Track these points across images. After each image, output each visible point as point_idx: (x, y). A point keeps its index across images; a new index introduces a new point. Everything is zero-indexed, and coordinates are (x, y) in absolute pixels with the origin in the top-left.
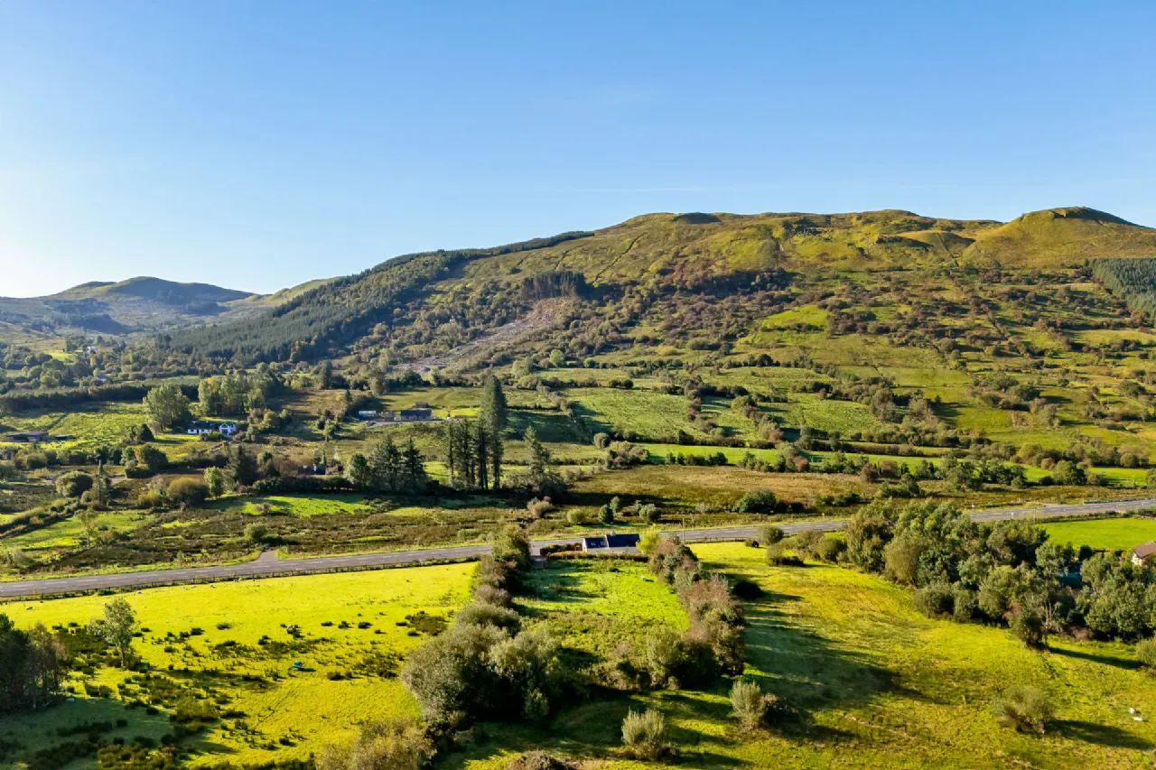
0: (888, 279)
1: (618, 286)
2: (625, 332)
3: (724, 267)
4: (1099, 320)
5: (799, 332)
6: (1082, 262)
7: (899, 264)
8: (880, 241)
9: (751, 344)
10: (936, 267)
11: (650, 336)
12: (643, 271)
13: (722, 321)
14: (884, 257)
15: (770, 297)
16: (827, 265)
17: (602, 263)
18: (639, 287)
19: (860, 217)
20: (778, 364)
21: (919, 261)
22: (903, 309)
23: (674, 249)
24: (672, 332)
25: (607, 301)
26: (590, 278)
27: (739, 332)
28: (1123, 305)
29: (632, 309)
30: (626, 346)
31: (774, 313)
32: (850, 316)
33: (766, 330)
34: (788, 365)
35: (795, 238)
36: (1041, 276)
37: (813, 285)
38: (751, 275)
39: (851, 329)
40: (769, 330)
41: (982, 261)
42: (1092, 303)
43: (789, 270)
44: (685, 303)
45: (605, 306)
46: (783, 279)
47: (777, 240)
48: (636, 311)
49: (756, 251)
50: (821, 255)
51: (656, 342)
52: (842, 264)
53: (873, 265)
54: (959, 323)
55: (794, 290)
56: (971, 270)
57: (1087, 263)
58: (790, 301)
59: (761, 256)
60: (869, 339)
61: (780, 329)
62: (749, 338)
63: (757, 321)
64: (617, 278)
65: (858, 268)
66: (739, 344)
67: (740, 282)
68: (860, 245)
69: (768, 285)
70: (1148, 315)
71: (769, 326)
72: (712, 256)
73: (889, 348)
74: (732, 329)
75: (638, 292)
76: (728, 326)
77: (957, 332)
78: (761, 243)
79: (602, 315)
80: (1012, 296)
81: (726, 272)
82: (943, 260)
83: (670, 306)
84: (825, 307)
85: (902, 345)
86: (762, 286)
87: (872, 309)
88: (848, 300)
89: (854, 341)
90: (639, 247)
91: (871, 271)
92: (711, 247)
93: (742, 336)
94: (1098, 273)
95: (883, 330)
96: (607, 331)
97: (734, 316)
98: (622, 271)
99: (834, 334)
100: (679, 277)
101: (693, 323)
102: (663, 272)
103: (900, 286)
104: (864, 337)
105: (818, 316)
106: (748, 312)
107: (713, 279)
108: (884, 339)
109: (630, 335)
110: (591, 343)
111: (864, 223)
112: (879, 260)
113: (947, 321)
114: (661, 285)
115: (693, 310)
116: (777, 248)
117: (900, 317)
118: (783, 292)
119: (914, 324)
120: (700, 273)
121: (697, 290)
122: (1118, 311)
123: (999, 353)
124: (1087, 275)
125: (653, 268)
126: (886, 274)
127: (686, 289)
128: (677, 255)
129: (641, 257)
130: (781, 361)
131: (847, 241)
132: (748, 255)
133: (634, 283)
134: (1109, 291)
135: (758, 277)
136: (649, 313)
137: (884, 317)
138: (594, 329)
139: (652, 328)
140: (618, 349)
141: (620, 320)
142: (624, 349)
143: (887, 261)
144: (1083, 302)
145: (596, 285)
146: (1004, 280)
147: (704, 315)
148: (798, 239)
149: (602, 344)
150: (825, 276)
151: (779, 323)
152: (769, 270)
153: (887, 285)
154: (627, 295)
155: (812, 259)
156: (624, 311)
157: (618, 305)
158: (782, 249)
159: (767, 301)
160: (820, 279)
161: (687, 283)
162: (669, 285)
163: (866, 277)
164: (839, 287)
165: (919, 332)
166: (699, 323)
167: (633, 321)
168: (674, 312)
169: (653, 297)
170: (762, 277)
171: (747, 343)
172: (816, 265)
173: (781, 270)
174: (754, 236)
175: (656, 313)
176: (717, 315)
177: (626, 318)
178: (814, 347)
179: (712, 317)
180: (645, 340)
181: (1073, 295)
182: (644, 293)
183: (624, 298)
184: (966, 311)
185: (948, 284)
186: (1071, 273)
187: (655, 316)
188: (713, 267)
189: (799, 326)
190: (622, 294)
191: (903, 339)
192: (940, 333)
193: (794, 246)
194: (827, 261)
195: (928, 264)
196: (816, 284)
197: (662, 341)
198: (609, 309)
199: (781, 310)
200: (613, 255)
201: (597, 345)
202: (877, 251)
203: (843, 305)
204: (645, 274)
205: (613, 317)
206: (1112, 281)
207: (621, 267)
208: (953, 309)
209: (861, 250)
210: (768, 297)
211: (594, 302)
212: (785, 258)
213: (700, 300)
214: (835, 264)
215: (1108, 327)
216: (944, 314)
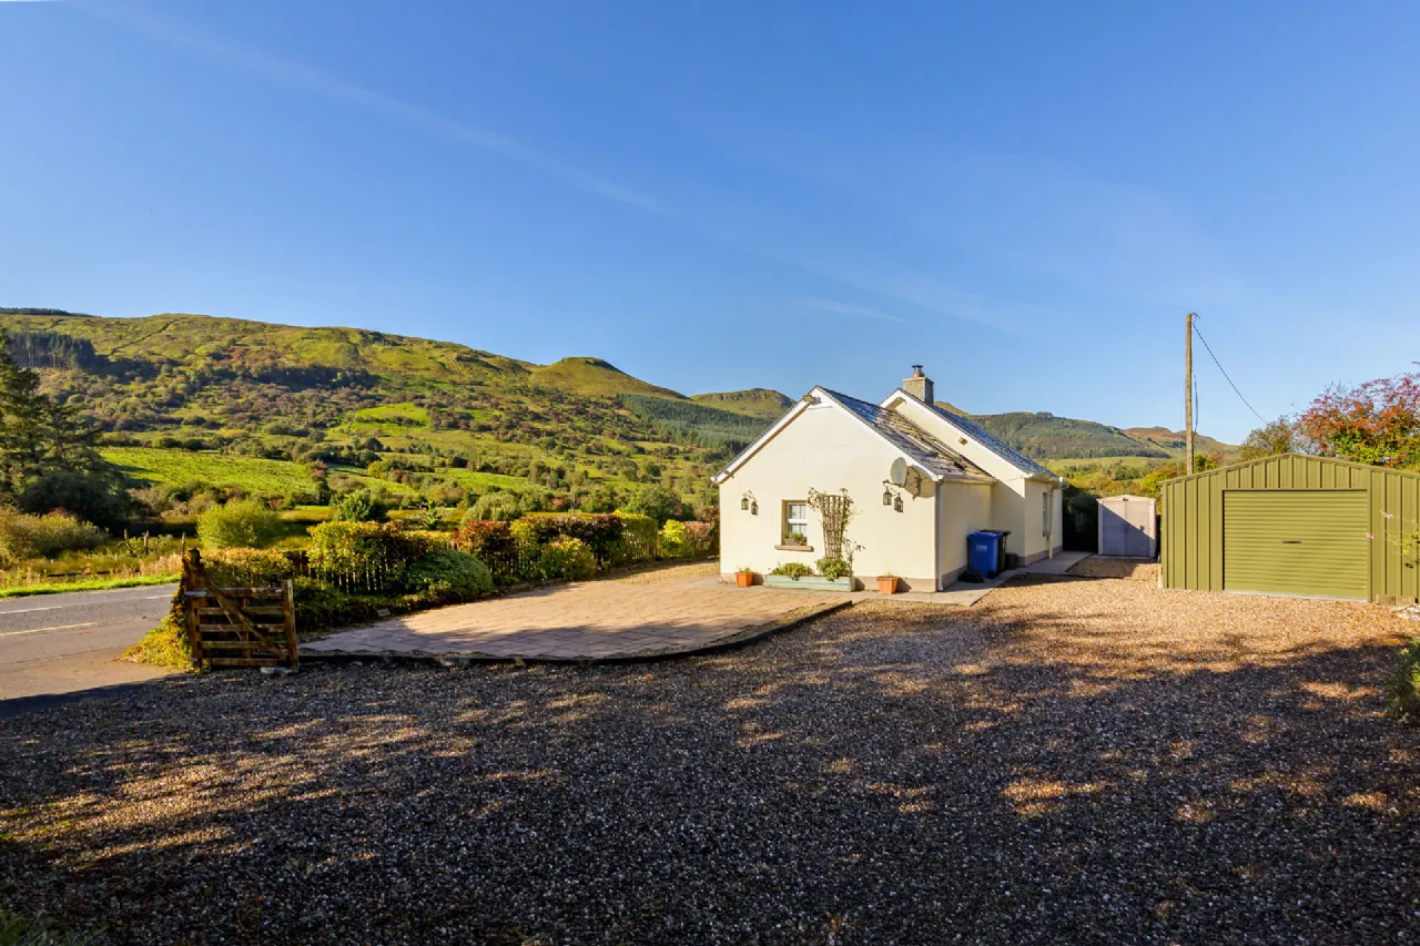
0: (473, 390)
1: (150, 364)
2: (166, 412)
3: (298, 361)
4: (640, 435)
5: (400, 425)
6: (614, 396)
7: (479, 380)
8: (459, 359)
9: (348, 433)
10: (511, 385)
11: (206, 418)
12: (187, 352)
13: (305, 410)
14: (464, 372)
15: (358, 395)
16: (411, 373)
17: (121, 338)
18: (181, 368)
19: (430, 342)
20: (389, 450)
21: (495, 379)
22: (497, 413)
23: (228, 338)
24: (237, 416)
25: (132, 378)
26: (103, 349)
27: (330, 421)
28: (651, 426)
29: (174, 389)
30: (169, 426)
31: (365, 407)
32: (450, 415)
33: (360, 420)
34: (402, 451)
35: (374, 346)
36: (590, 402)
37: (400, 389)
38: (331, 372)
39: (453, 426)
40: (367, 421)
41: (544, 385)
42: (631, 422)
43: (372, 373)
44: (250, 390)
45: (128, 384)
46: (368, 380)
47: (355, 345)
48: (178, 391)
49: (333, 351)
50: (405, 364)
51: (215, 425)
52: (426, 374)
53: (456, 378)
54: (548, 427)
55: (381, 392)
56: (539, 392)
57: (618, 396)
58: (380, 400)
59: (340, 357)
60: (477, 435)
61: (377, 421)
62: (344, 427)
63: (349, 414)
64: (146, 355)
65: (442, 379)
66: (331, 433)
67: (319, 377)
68: (440, 360)
69: (352, 385)
70: (670, 433)
71: (365, 418)
72: (280, 350)
73: (497, 443)
74: (320, 418)
75: (181, 373)
76: (315, 414)
77: (550, 434)
78: (338, 345)
79: (123, 393)
80: (579, 413)
81: (300, 365)
82: (515, 382)
83: (230, 390)
84: (422, 405)
85: (510, 440)
86: (345, 383)
87: (469, 411)
88: (444, 402)
89: (458, 435)
90: (178, 329)
91: (454, 383)
92: (278, 341)
93: (332, 426)
94: (627, 404)
95: (484, 429)
96: (135, 409)
97: (317, 406)
98: (153, 349)
99: (437, 427)
100: (240, 363)
101: (267, 409)
102: (217, 356)
103: (486, 397)
104: (469, 433)
105: (419, 414)
106: (336, 403)
107: (285, 370)
108: (486, 435)
109: (175, 415)
110: (107, 419)
111: (436, 347)
112: (460, 374)
113: (537, 425)
114: (215, 368)
115: (265, 396)
116: (356, 351)
117: (497, 418)
118: (370, 393)
119: (511, 426)
120: (268, 362)
121: (264, 378)
122: (650, 431)
123: (589, 451)
124: (620, 405)
125: (201, 350)
126: (469, 387)
127: (250, 376)
128: (233, 342)
129: (180, 339)
130: (392, 449)
131: (428, 355)
132: (328, 354)
133: (173, 363)
134: (639, 417)
135: (339, 374)
136: (200, 397)
137: (480, 418)
138: (113, 405)
139: (207, 412)
140: (155, 429)
141: (156, 399)
142: (165, 429)
143: (468, 377)
144: (625, 422)
145: (112, 359)
146: (566, 401)
147: (279, 402)
148: (378, 347)
149: (127, 421)
150: (410, 382)
151: (376, 416)
152: (350, 370)
153: (474, 394)
154: (164, 373)
155: (395, 367)
156: (161, 389)
157: (149, 383)
158: (361, 354)
159: (354, 397)
160: (406, 384)
161: (252, 370)
162: (226, 370)
163: (451, 388)
164: (428, 393)
165: (519, 432)
166: (275, 409)
167: (177, 401)
168: (238, 397)
169: (203, 380)
170: (344, 376)
171: (342, 431)
172: (400, 372)
173: (364, 372)
174: (328, 337)
175: (210, 396)
176: (300, 403)
177: (165, 398)
178: (422, 438)
179: (290, 405)
180: (199, 422)
181: (619, 416)
182: (190, 372)
183: (159, 377)
184: (549, 420)
185: (524, 399)
186: (608, 402)
187: (210, 400)
188: (283, 359)
189: (400, 419)
190: (158, 372)
191: (508, 436)
192: (538, 433)
193: (374, 353)
194: (409, 369)
195: (504, 383)
196: (405, 388)
197: (223, 425)
198: (136, 387)
199: (373, 405)
200: (138, 333)
201: (119, 422)
202: (458, 367)
203: (441, 406)
204: (189, 357)
205: (145, 395)
206: (639, 409)
207: (153, 345)
208: (537, 417)
209: (443, 365)
210: (354, 394)
211: (109, 377)
212: (365, 362)
213: (272, 387)
214: (419, 373)
215: (648, 440)
216: (533, 420)
